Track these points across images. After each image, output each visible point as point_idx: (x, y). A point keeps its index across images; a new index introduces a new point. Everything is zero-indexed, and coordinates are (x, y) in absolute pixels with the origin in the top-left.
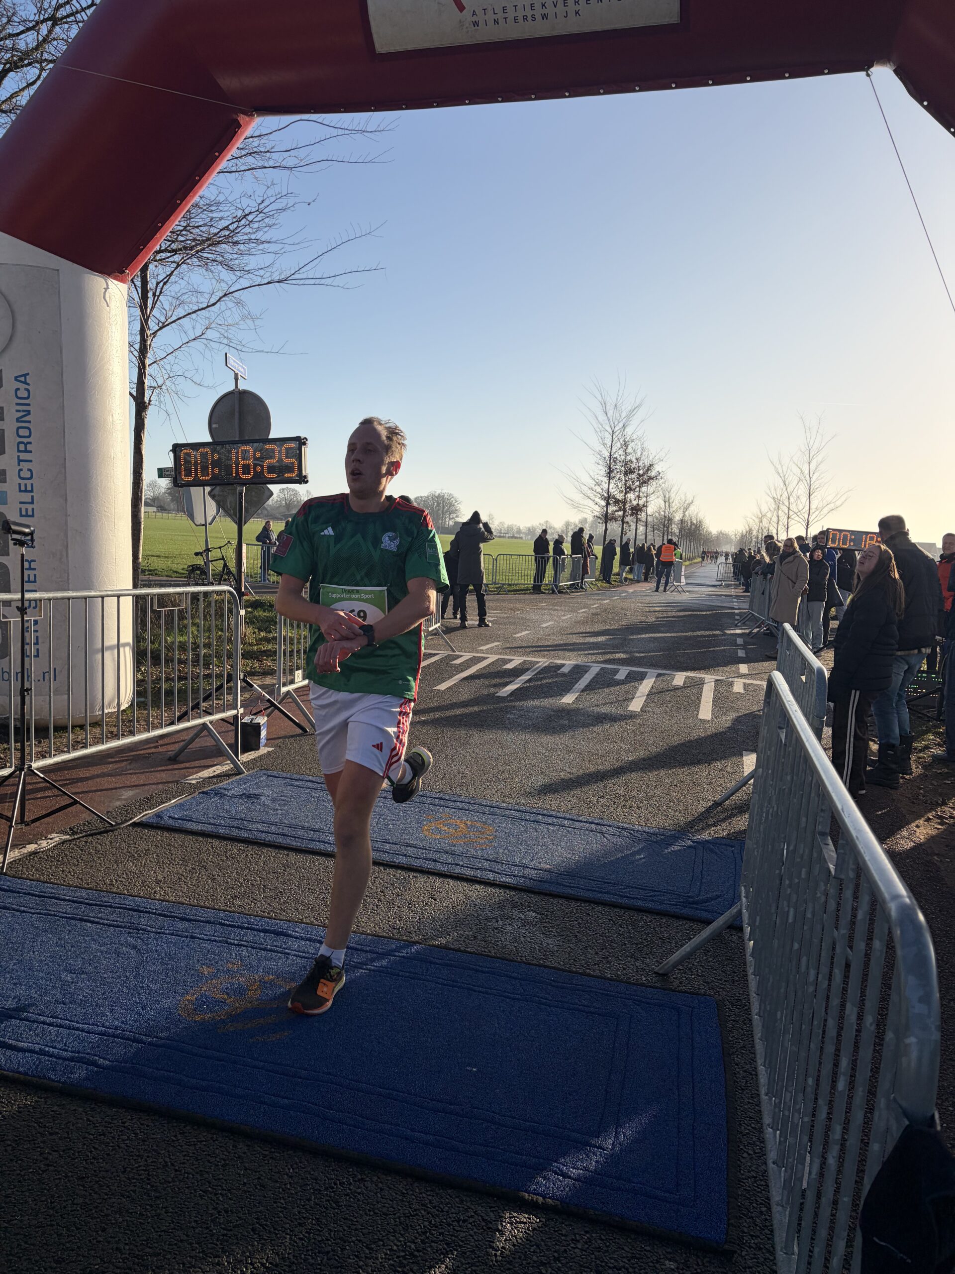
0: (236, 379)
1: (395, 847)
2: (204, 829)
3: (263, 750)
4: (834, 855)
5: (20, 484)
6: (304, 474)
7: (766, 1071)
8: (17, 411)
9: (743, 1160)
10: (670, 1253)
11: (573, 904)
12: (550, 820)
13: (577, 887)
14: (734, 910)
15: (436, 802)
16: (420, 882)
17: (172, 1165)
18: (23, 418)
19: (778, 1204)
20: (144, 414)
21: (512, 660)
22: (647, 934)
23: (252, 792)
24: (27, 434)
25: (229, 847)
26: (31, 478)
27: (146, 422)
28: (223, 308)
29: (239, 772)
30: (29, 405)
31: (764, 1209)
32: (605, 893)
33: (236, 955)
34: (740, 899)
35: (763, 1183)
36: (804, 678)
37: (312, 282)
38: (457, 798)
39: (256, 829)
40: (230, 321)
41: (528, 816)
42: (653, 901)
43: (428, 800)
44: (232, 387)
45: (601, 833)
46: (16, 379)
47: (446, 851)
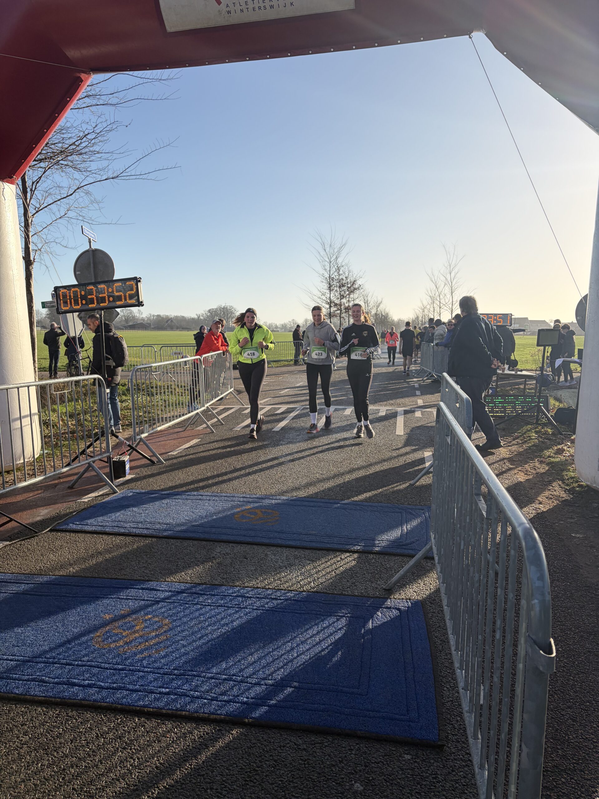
0: (90, 242)
1: (218, 530)
2: (96, 529)
3: (128, 477)
4: (485, 506)
6: (141, 300)
7: (454, 638)
9: (444, 692)
10: (407, 750)
12: (312, 504)
13: (333, 543)
14: (428, 547)
15: (241, 499)
16: (237, 548)
19: (467, 712)
20: (31, 268)
21: (280, 408)
27: (33, 273)
28: (77, 197)
29: (115, 492)
31: (459, 719)
32: (350, 544)
33: (126, 605)
34: (430, 540)
35: (457, 704)
36: (458, 405)
37: (134, 177)
38: (254, 496)
39: (129, 526)
40: (83, 205)
41: (299, 503)
43: (236, 499)
44: (87, 248)
45: (344, 509)
47: (250, 529)
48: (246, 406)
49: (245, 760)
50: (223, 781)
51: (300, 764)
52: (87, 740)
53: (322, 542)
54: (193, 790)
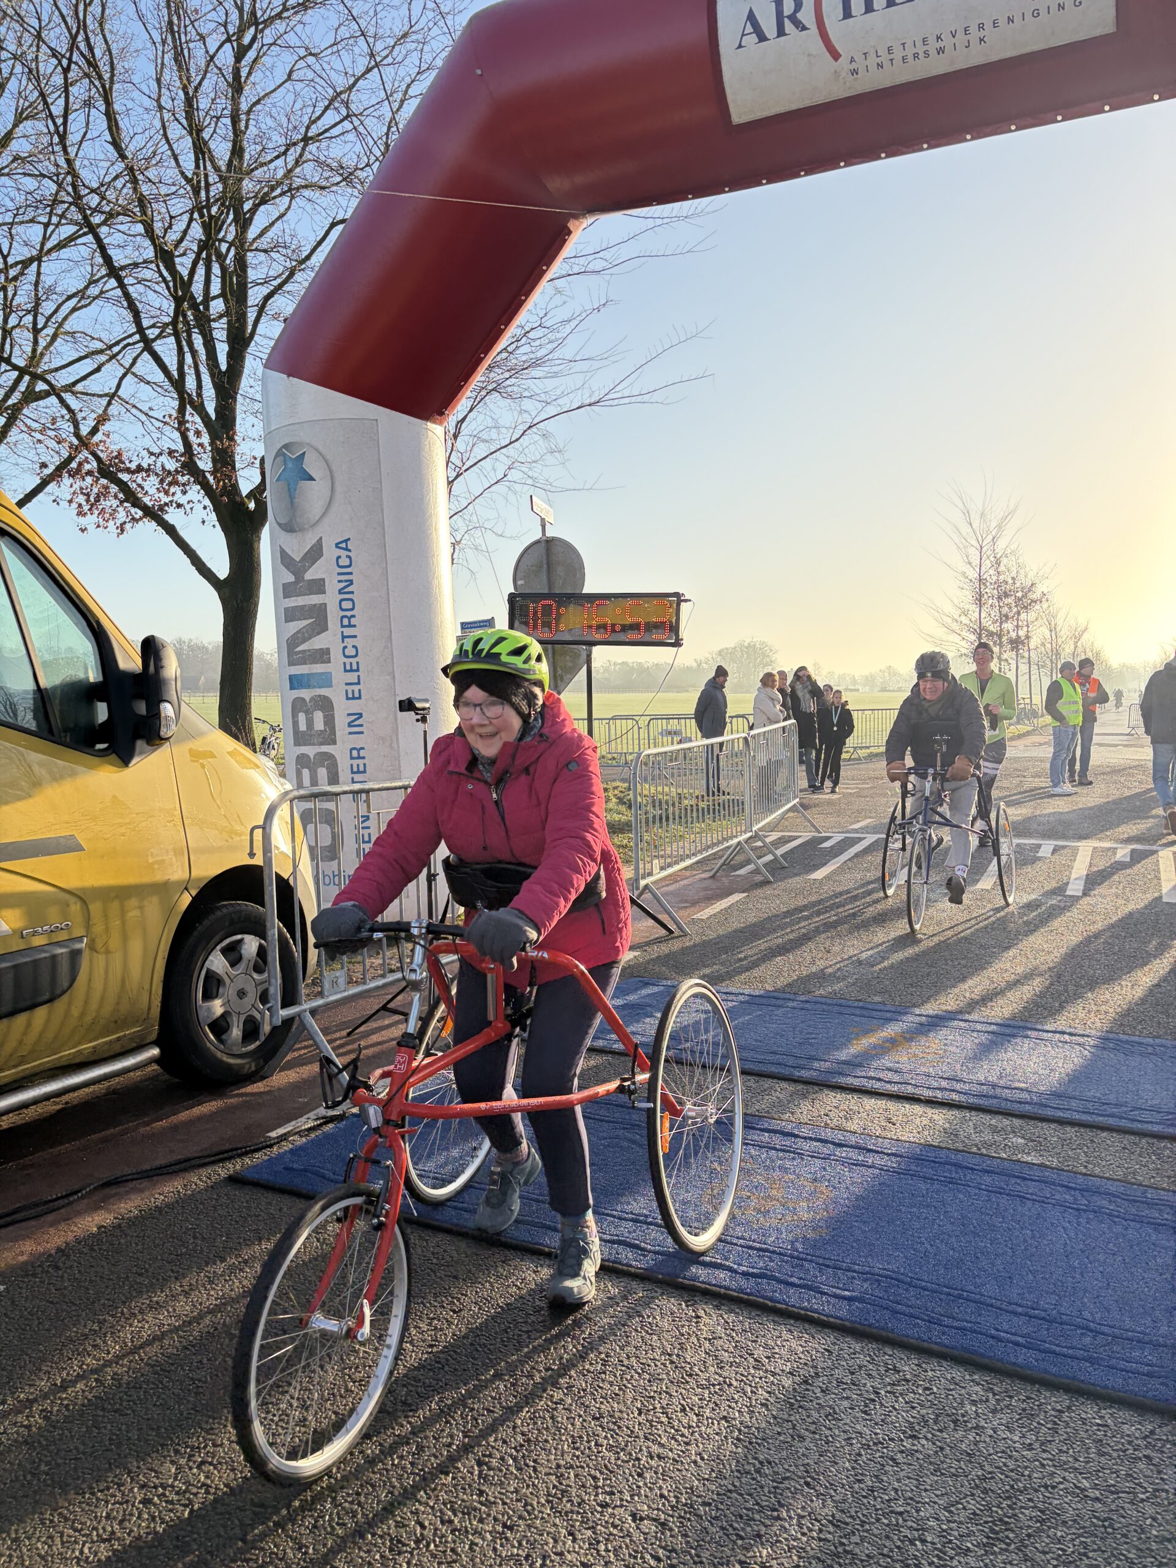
0: (543, 525)
1: (828, 1065)
5: (344, 663)
6: (680, 635)
8: (340, 581)
12: (1008, 1031)
18: (346, 589)
24: (351, 607)
26: (356, 655)
28: (526, 443)
30: (351, 573)
32: (1108, 1116)
37: (627, 400)
38: (882, 1007)
40: (535, 458)
41: (978, 1027)
43: (847, 1010)
44: (538, 535)
45: (1079, 1044)
46: (337, 545)
47: (889, 1069)
48: (824, 834)
49: (978, 1499)
50: (944, 1531)
51: (1095, 1526)
52: (667, 1413)
53: (1046, 1106)
54: (887, 1537)
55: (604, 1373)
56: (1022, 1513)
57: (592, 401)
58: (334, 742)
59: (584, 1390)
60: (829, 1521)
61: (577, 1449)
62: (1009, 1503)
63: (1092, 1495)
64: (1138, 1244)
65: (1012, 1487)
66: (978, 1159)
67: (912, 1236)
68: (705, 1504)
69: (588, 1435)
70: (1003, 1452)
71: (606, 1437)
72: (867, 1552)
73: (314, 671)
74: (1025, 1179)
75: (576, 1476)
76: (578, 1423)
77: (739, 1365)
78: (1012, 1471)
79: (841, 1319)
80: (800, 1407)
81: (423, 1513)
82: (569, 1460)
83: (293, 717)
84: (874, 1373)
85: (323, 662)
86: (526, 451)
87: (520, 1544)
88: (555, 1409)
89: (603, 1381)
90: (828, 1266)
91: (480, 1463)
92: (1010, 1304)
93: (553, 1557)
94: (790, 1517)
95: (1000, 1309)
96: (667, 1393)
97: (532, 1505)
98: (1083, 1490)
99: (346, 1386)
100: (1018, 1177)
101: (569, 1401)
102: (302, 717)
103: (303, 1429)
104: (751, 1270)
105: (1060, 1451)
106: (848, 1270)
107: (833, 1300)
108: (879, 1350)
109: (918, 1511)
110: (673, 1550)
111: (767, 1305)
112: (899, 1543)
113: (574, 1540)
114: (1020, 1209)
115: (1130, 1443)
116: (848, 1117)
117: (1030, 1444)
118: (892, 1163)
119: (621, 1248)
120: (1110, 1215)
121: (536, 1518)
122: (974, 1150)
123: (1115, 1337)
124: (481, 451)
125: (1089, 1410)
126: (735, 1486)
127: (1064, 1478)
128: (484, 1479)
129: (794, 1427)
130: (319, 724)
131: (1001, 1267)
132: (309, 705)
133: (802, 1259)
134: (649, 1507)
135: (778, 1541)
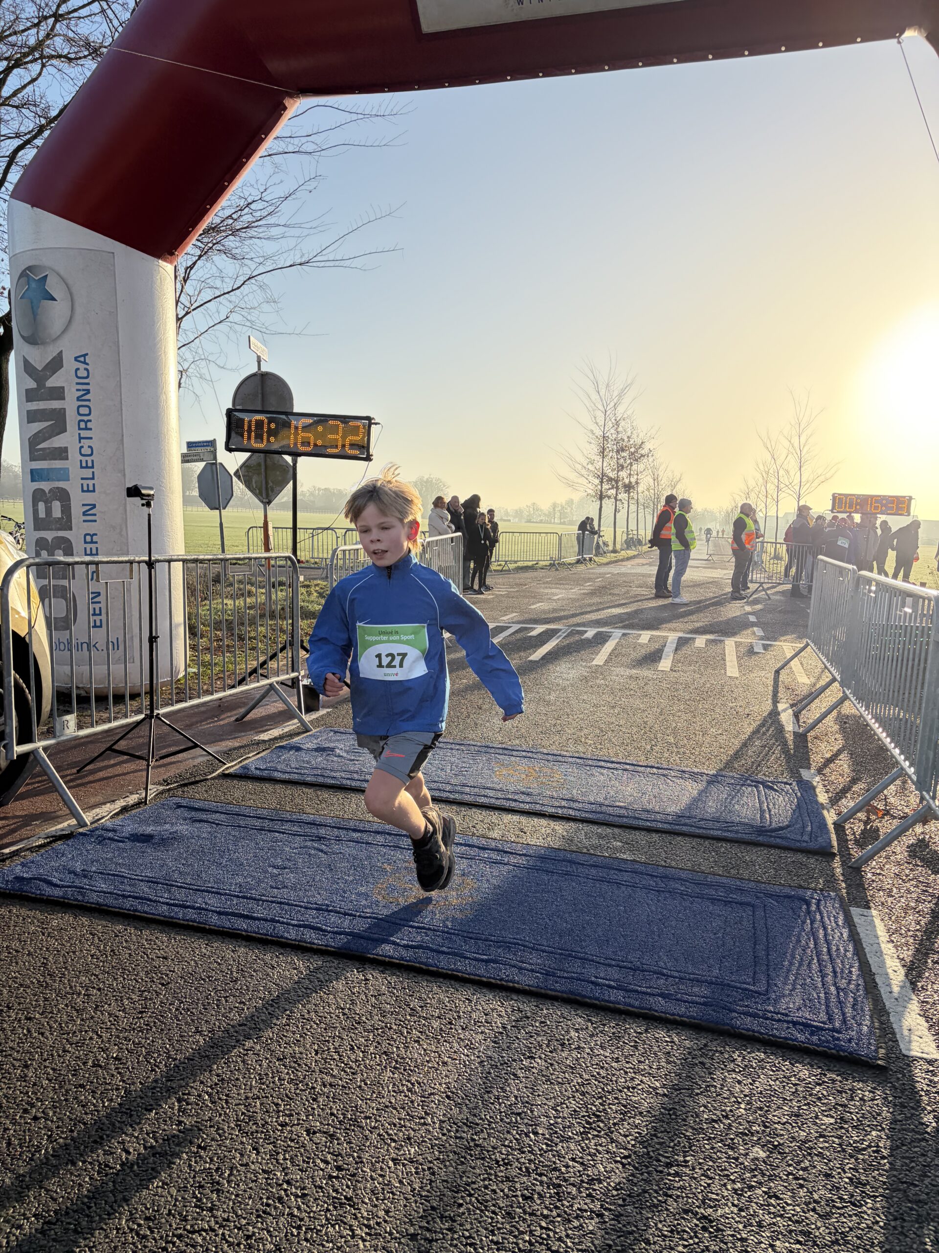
0: (259, 362)
1: (477, 790)
2: (291, 778)
3: (322, 712)
5: (81, 461)
6: (370, 452)
8: (78, 390)
11: (654, 835)
12: (612, 766)
13: (654, 821)
15: (501, 751)
16: (508, 818)
17: (358, 1048)
18: (84, 396)
21: (535, 628)
22: (731, 858)
23: (327, 745)
24: (87, 412)
25: (319, 793)
26: (92, 454)
28: (248, 291)
29: (307, 731)
30: (88, 384)
32: (683, 825)
37: (333, 263)
38: (519, 748)
39: (340, 777)
40: (253, 305)
41: (590, 762)
42: (729, 831)
43: (492, 751)
44: (254, 370)
45: (664, 775)
46: (76, 359)
47: (523, 793)
55: (288, 1025)
56: (610, 1108)
57: (303, 260)
58: (71, 529)
59: (271, 1039)
60: (464, 1123)
61: (263, 1084)
62: (600, 1101)
63: (660, 1091)
64: (699, 914)
65: (603, 1089)
66: (587, 858)
67: (536, 913)
68: (366, 1118)
69: (273, 1073)
70: (597, 1064)
71: (288, 1074)
72: (492, 1144)
73: (54, 467)
74: (621, 870)
75: (261, 1104)
76: (265, 1064)
77: (398, 1014)
78: (603, 1078)
79: (479, 976)
80: (445, 1041)
81: (129, 1142)
82: (256, 1092)
83: (34, 506)
84: (503, 1014)
85: (61, 459)
86: (246, 299)
87: (211, 1160)
88: (247, 1054)
89: (287, 1031)
90: (471, 938)
91: (179, 1100)
92: (606, 959)
93: (239, 1168)
94: (434, 1123)
95: (599, 963)
96: (339, 1037)
97: (223, 1129)
98: (655, 1089)
99: (64, 1048)
100: (616, 869)
101: (258, 1048)
102: (41, 506)
103: (24, 1084)
104: (411, 943)
105: (640, 1062)
106: (486, 940)
107: (474, 963)
108: (507, 997)
109: (532, 1111)
110: (340, 1154)
111: (422, 968)
112: (518, 1136)
113: (258, 1153)
114: (616, 892)
115: (689, 1053)
116: (491, 827)
117: (617, 1058)
118: (522, 861)
119: (306, 931)
120: (681, 894)
121: (226, 1139)
122: (585, 850)
123: (681, 978)
124: (207, 295)
125: (661, 1034)
126: (391, 1102)
127: (641, 1081)
128: (183, 1112)
129: (440, 1055)
130: (57, 512)
131: (600, 934)
132: (48, 495)
133: (451, 934)
134: (321, 1123)
135: (423, 1141)
